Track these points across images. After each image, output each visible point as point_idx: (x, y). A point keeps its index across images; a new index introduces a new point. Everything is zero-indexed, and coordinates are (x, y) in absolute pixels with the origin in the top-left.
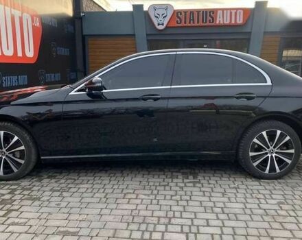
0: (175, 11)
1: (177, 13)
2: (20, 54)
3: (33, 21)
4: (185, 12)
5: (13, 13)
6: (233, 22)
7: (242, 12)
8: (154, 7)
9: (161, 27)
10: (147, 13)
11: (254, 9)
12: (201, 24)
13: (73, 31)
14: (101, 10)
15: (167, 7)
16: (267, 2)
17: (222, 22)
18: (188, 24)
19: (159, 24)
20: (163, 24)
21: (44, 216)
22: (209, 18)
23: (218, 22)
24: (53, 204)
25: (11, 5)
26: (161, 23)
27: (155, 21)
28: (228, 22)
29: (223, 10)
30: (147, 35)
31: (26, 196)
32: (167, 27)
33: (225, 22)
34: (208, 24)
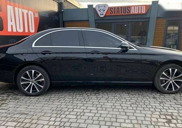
0: (109, 7)
1: (110, 9)
2: (27, 31)
3: (34, 15)
4: (115, 8)
5: (23, 11)
6: (140, 12)
7: (145, 7)
8: (99, 6)
9: (102, 16)
10: (95, 9)
11: (151, 5)
12: (123, 14)
13: (58, 19)
14: (76, 8)
15: (105, 6)
16: (158, 1)
17: (134, 13)
18: (116, 14)
19: (101, 15)
20: (103, 15)
21: (17, 106)
22: (127, 11)
23: (132, 13)
24: (24, 102)
25: (22, 7)
26: (102, 14)
27: (99, 13)
28: (137, 12)
29: (134, 6)
30: (95, 20)
31: (14, 98)
32: (105, 16)
33: (136, 13)
34: (127, 14)
